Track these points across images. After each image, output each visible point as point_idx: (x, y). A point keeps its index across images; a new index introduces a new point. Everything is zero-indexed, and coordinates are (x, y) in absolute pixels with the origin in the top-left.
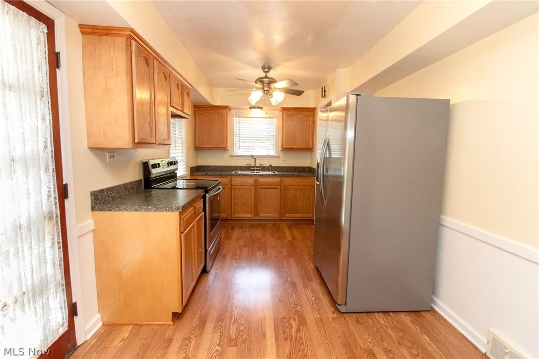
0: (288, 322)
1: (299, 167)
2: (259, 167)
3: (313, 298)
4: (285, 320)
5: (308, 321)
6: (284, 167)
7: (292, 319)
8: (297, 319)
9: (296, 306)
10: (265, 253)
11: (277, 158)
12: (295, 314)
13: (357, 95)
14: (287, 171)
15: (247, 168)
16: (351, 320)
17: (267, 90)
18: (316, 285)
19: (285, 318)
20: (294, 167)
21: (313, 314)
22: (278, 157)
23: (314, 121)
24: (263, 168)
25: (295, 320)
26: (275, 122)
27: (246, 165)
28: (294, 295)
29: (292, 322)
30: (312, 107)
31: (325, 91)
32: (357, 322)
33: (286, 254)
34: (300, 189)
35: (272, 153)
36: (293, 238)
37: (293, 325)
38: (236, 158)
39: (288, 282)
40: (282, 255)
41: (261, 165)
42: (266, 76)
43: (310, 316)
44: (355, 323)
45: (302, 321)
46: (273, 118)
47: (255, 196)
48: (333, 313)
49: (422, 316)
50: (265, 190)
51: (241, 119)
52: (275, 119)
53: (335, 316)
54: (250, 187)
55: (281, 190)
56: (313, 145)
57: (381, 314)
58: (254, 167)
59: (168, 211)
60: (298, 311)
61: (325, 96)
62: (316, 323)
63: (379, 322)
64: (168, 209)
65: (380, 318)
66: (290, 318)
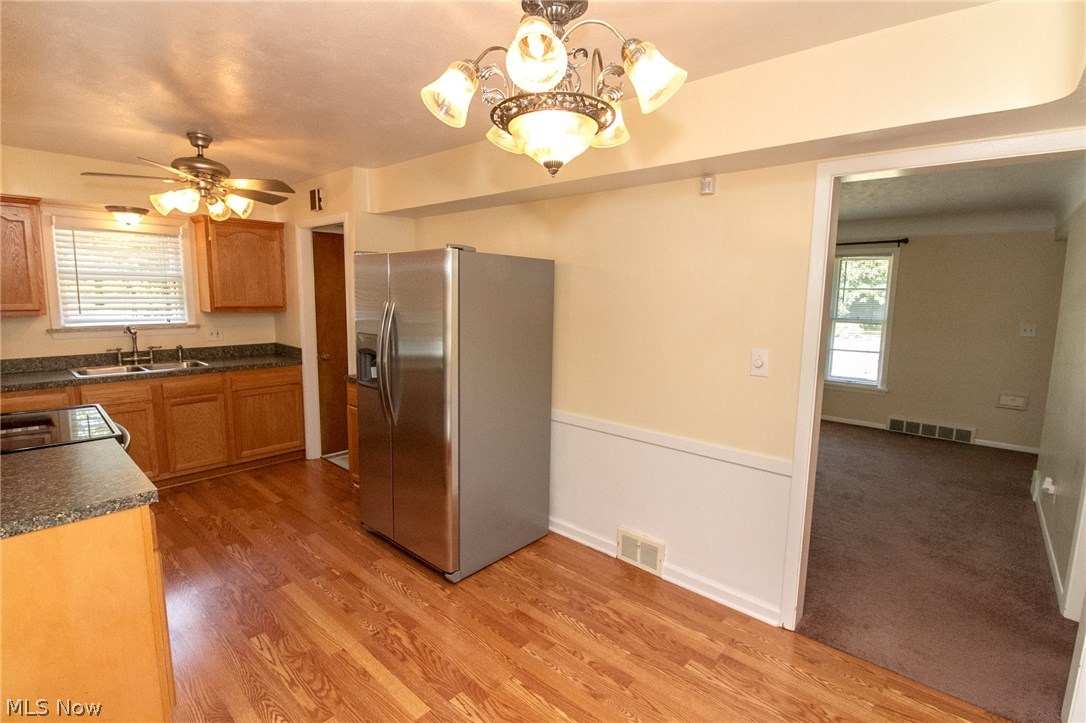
0: (387, 635)
1: (251, 346)
2: (147, 353)
3: (400, 583)
4: (381, 636)
5: (416, 618)
6: (215, 348)
7: (390, 628)
8: (397, 624)
9: (382, 607)
10: (245, 543)
11: (194, 330)
12: (389, 620)
13: (460, 249)
14: (224, 358)
15: (112, 359)
16: (470, 587)
17: (205, 189)
18: (389, 562)
19: (378, 633)
20: (238, 346)
21: (417, 605)
22: (197, 327)
23: (282, 251)
24: (159, 356)
25: (396, 627)
26: (180, 246)
27: (105, 352)
28: (364, 593)
29: (393, 631)
30: (277, 221)
31: (320, 200)
32: (481, 586)
33: (294, 531)
34: (270, 394)
35: (179, 316)
36: (285, 497)
37: (399, 635)
38: (67, 335)
39: (338, 577)
40: (286, 535)
41: (151, 348)
42: (199, 155)
43: (414, 609)
44: (477, 588)
45: (409, 624)
46: (176, 236)
47: (157, 427)
48: (443, 590)
49: (544, 545)
50: (183, 407)
51: (76, 232)
52: (180, 239)
53: (448, 592)
54: (142, 406)
55: (225, 400)
56: (284, 299)
57: (501, 562)
58: (132, 354)
59: (120, 509)
60: (389, 612)
61: (320, 208)
62: (430, 614)
63: (504, 573)
64: (117, 506)
65: (502, 567)
66: (386, 629)
